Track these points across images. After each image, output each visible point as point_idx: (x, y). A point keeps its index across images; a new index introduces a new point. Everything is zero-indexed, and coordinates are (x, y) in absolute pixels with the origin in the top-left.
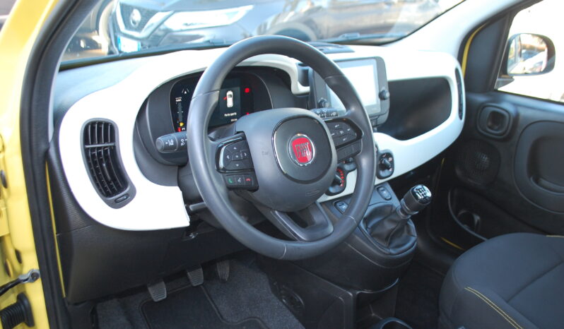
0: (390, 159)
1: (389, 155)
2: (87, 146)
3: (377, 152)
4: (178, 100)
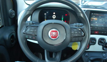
3: (105, 42)
4: (45, 14)
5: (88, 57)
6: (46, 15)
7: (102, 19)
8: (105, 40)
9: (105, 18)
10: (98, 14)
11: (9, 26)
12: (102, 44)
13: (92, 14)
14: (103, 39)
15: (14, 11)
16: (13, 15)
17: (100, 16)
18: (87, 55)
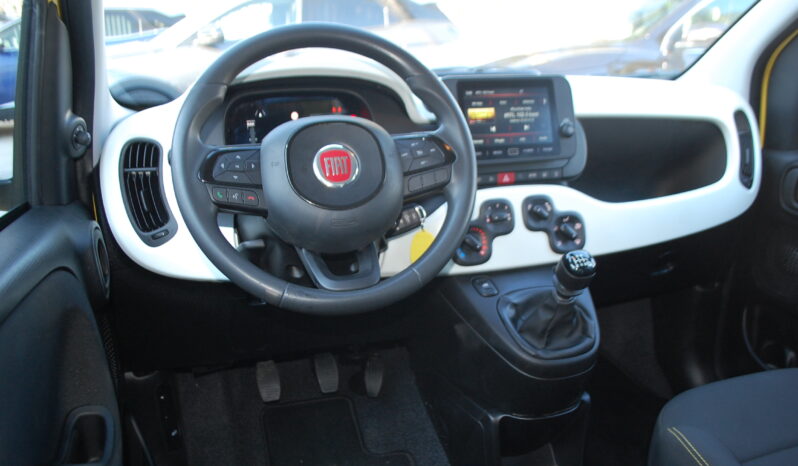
0: (578, 226)
1: (574, 219)
2: (127, 170)
3: (552, 212)
4: (251, 124)
5: (493, 295)
6: (256, 127)
7: (516, 113)
8: (551, 204)
9: (527, 105)
10: (492, 92)
11: (59, 203)
12: (542, 224)
13: (469, 93)
14: (542, 201)
15: (81, 119)
16: (84, 138)
17: (503, 99)
18: (487, 289)
